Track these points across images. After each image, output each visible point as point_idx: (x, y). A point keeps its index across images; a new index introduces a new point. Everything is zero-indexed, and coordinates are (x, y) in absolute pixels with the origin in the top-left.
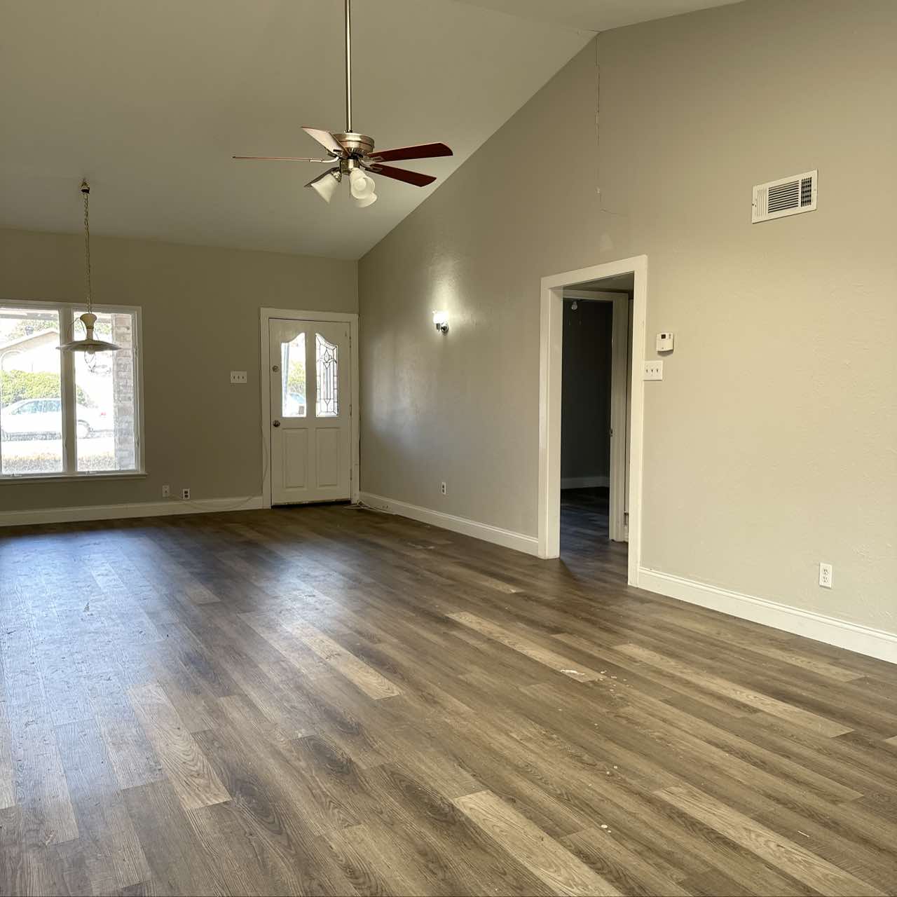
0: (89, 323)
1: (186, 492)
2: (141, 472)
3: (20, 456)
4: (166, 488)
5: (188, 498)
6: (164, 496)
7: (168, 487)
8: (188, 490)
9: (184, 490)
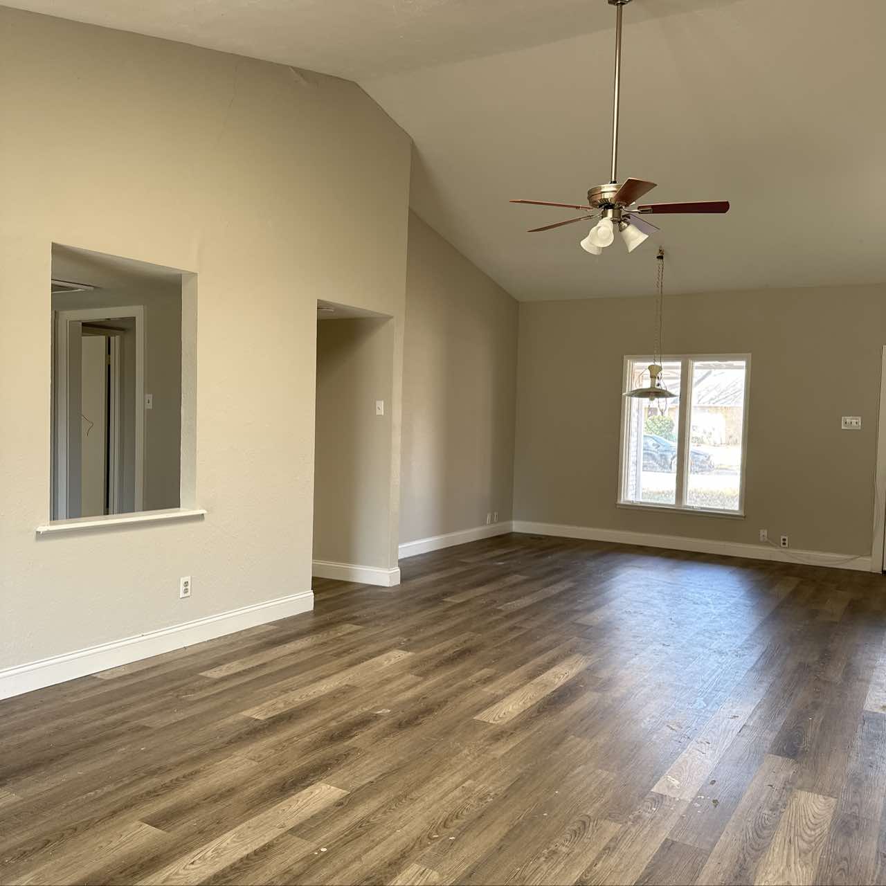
0: (655, 373)
1: (784, 540)
2: (742, 513)
3: (651, 490)
4: (764, 533)
5: (787, 545)
6: (761, 539)
7: (766, 532)
8: (786, 538)
9: (782, 537)
